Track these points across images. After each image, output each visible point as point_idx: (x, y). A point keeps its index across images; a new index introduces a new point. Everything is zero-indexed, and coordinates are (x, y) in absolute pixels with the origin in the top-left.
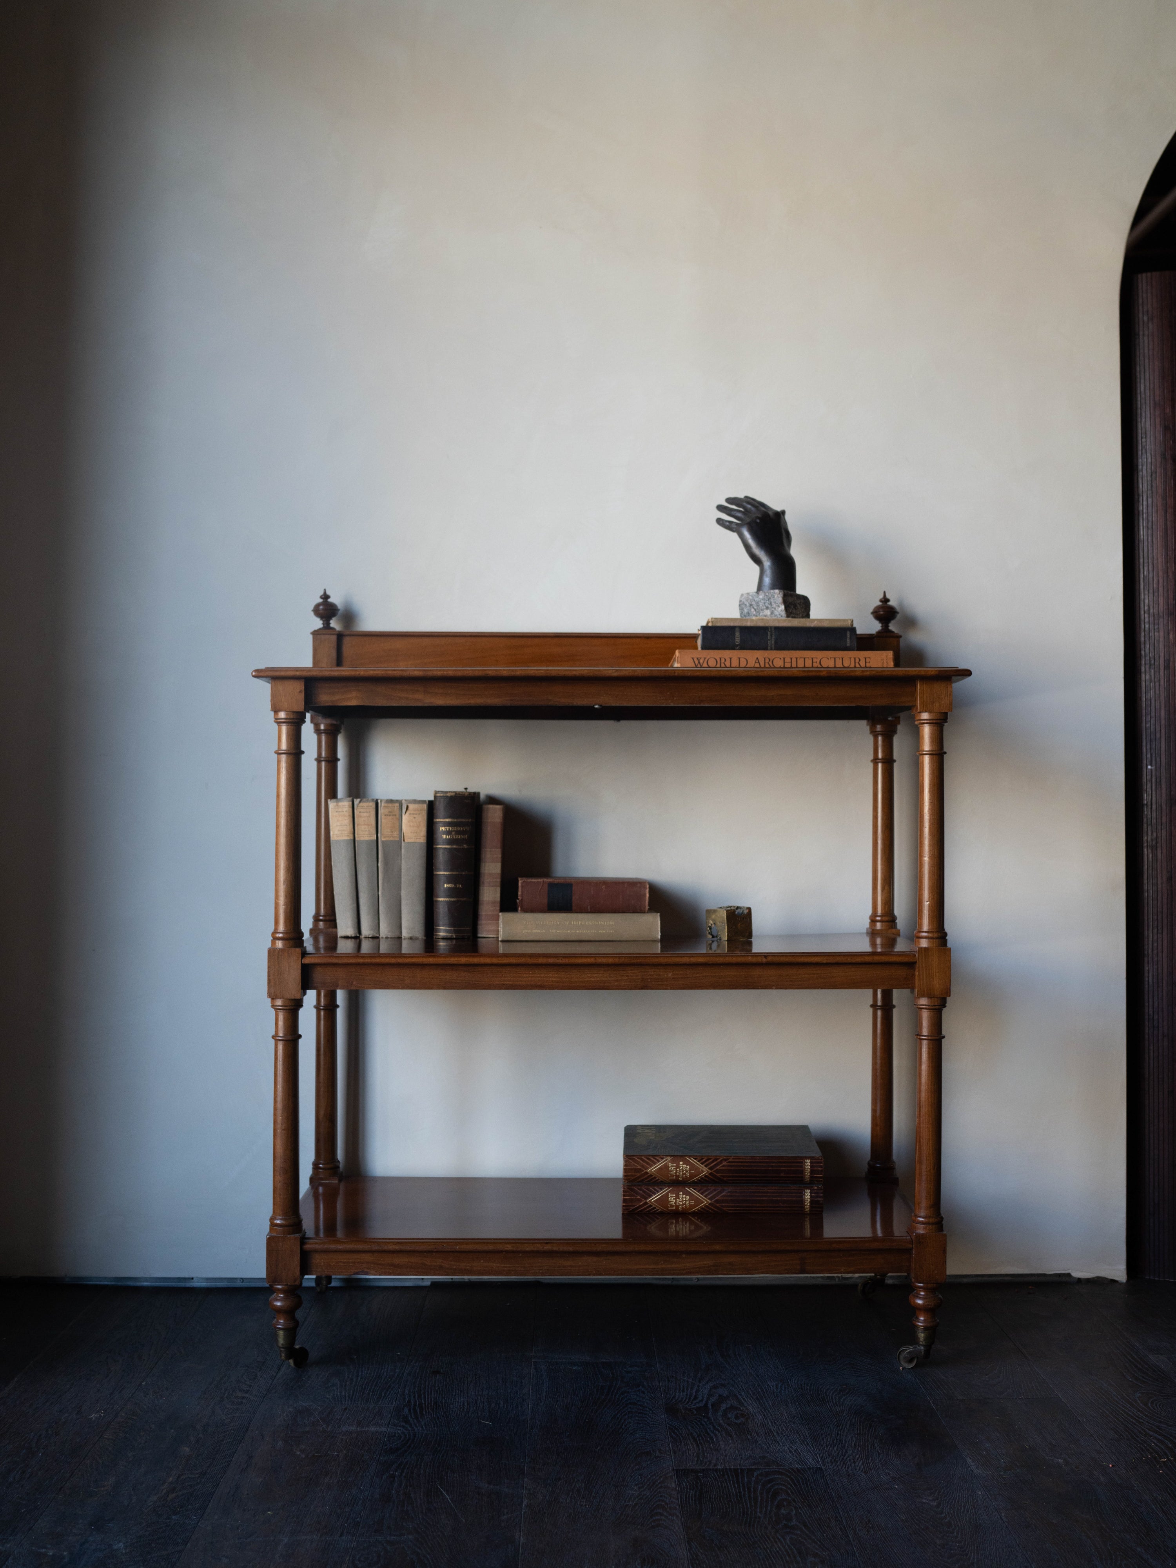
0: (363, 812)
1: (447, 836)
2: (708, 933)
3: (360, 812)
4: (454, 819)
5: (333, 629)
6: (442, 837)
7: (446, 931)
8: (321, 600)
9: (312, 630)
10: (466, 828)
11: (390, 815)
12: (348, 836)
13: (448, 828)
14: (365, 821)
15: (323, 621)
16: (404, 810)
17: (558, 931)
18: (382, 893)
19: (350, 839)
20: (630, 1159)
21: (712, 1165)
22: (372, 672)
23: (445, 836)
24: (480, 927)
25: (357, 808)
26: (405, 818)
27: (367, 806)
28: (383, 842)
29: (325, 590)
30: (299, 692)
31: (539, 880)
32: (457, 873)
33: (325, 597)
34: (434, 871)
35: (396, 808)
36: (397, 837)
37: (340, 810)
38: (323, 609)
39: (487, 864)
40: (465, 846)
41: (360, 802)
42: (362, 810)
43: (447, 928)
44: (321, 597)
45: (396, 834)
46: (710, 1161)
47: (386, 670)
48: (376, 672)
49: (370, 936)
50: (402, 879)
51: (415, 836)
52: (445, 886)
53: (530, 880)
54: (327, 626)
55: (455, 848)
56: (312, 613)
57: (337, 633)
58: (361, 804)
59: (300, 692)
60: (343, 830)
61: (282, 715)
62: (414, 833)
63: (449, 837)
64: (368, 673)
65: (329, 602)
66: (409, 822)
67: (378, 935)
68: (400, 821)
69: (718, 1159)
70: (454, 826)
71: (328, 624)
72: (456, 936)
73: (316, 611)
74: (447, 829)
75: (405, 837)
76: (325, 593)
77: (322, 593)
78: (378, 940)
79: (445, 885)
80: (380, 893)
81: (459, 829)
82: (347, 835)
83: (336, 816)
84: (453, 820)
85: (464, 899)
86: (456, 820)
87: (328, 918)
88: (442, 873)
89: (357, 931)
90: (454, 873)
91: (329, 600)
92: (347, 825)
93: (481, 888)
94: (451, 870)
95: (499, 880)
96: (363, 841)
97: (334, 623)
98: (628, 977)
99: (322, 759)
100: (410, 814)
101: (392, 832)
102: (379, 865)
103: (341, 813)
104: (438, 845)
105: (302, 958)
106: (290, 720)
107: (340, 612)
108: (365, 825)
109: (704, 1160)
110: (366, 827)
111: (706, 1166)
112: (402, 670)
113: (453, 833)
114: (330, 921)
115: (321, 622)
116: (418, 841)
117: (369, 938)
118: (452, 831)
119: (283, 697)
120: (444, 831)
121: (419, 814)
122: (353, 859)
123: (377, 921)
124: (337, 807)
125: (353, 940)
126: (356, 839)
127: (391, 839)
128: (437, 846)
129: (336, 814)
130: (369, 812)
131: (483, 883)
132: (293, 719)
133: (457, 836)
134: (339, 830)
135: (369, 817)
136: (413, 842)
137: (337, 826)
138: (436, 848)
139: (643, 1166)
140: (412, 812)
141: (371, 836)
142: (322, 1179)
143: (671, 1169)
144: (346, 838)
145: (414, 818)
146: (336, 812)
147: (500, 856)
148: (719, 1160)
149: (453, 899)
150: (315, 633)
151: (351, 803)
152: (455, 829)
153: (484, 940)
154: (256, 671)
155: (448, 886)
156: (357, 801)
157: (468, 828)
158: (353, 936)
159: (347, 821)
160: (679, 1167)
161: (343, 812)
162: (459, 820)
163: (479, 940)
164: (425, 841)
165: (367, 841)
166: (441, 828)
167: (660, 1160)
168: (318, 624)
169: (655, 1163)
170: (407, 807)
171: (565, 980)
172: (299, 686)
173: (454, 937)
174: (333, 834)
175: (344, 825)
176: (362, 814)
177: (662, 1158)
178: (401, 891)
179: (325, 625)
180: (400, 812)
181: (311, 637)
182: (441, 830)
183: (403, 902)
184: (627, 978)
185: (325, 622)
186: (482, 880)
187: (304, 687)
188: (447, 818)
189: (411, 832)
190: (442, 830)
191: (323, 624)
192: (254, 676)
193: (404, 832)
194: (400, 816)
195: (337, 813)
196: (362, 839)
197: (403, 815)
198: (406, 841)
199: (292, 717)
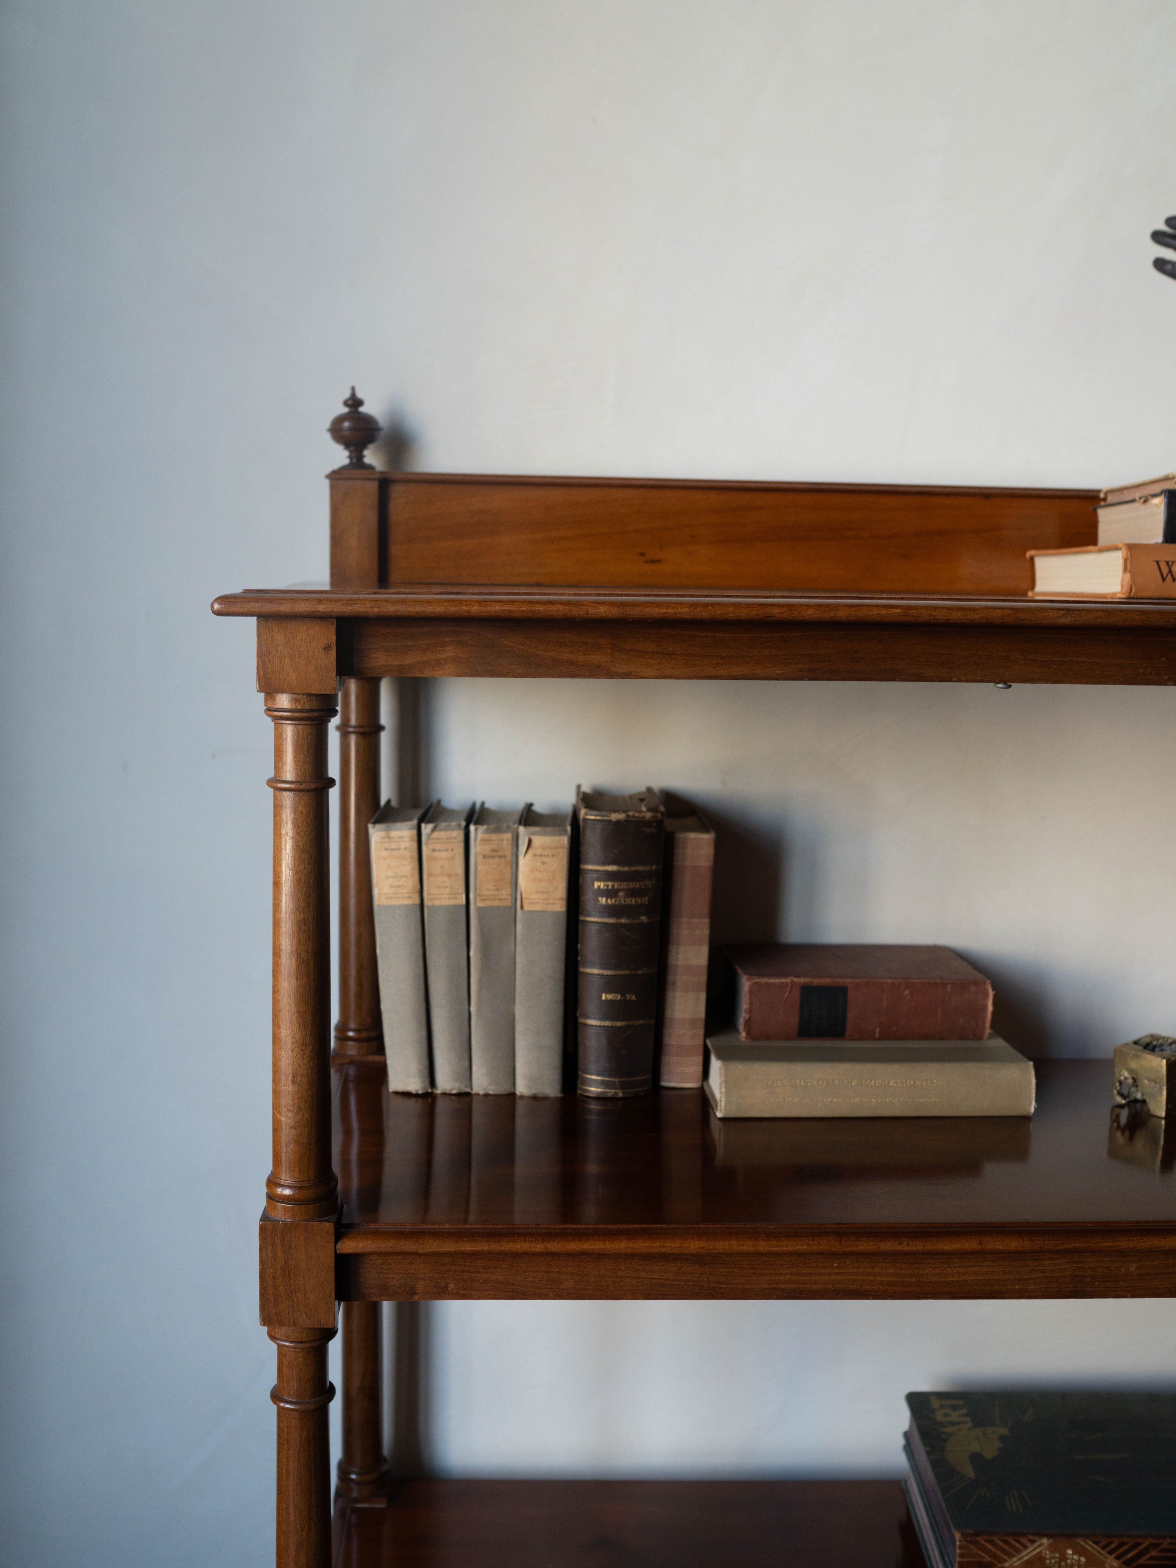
0: (439, 850)
1: (609, 901)
2: (1115, 1092)
3: (434, 850)
4: (624, 866)
5: (370, 468)
6: (598, 901)
7: (604, 1084)
8: (346, 410)
9: (328, 471)
10: (646, 883)
11: (493, 857)
12: (410, 897)
13: (610, 884)
14: (442, 867)
15: (351, 452)
16: (523, 848)
17: (835, 1100)
18: (479, 1011)
19: (414, 904)
20: (971, 1542)
21: (1130, 1555)
22: (498, 608)
23: (604, 899)
24: (665, 1069)
25: (427, 843)
26: (524, 863)
27: (447, 839)
28: (479, 910)
29: (353, 388)
30: (325, 649)
31: (783, 980)
32: (628, 972)
33: (354, 402)
34: (580, 965)
35: (505, 842)
36: (506, 899)
37: (394, 846)
38: (350, 429)
39: (682, 949)
40: (644, 919)
41: (434, 830)
42: (437, 847)
43: (606, 1079)
44: (346, 404)
45: (506, 893)
46: (1125, 1548)
47: (531, 602)
48: (506, 608)
49: (454, 1092)
50: (518, 983)
51: (544, 899)
52: (603, 998)
53: (765, 980)
54: (357, 462)
55: (624, 924)
56: (328, 436)
57: (377, 476)
58: (436, 834)
59: (327, 648)
60: (399, 886)
61: (284, 701)
62: (542, 893)
63: (613, 900)
64: (489, 609)
65: (360, 413)
66: (532, 871)
67: (468, 1090)
68: (514, 866)
69: (1141, 1544)
70: (621, 881)
71: (360, 457)
72: (623, 1093)
73: (336, 431)
74: (608, 886)
75: (525, 902)
76: (353, 395)
77: (347, 394)
78: (468, 1099)
79: (604, 995)
80: (473, 1009)
81: (632, 885)
82: (406, 895)
83: (385, 859)
84: (622, 869)
85: (641, 1022)
86: (626, 869)
87: (364, 1035)
88: (596, 971)
89: (427, 1083)
90: (621, 973)
91: (362, 409)
92: (407, 877)
93: (670, 994)
94: (616, 967)
95: (704, 978)
96: (441, 907)
97: (371, 457)
98: (1043, 1272)
99: (351, 730)
100: (535, 855)
101: (498, 890)
102: (472, 954)
103: (394, 852)
104: (590, 916)
105: (336, 1242)
106: (304, 715)
107: (382, 434)
108: (443, 875)
109: (1113, 1546)
110: (445, 878)
111: (1117, 1558)
112: (568, 603)
113: (621, 894)
114: (368, 1040)
115: (346, 453)
116: (550, 908)
117: (451, 1095)
118: (618, 891)
119: (287, 660)
120: (603, 890)
121: (553, 856)
122: (420, 944)
123: (467, 1064)
124: (386, 840)
125: (420, 1100)
126: (426, 902)
127: (496, 903)
128: (588, 919)
129: (385, 853)
130: (452, 850)
131: (674, 984)
132: (311, 710)
133: (628, 900)
134: (391, 886)
135: (452, 859)
136: (540, 912)
137: (387, 877)
138: (586, 921)
139: (995, 1557)
140: (538, 853)
141: (456, 898)
142: (356, 1500)
143: (1050, 1562)
144: (406, 902)
145: (543, 863)
146: (386, 849)
147: (707, 932)
148: (1144, 1546)
149: (619, 1024)
150: (335, 477)
151: (415, 832)
152: (624, 885)
153: (674, 1093)
154: (222, 599)
155: (610, 997)
156: (426, 828)
157: (649, 884)
158: (420, 1092)
159: (408, 868)
160: (1065, 1559)
161: (399, 849)
162: (633, 869)
163: (664, 1092)
164: (564, 909)
165: (448, 908)
166: (596, 884)
167: (1028, 1544)
168: (340, 457)
169: (1018, 1551)
170: (530, 841)
171: (908, 1279)
172: (328, 635)
173: (620, 1095)
174: (380, 894)
175: (402, 877)
176: (436, 854)
177: (1033, 1542)
178: (514, 1004)
179: (354, 460)
180: (515, 849)
181: (326, 483)
182: (596, 886)
183: (519, 1028)
184: (1042, 1275)
185: (354, 455)
186: (671, 978)
187: (334, 638)
188: (609, 864)
189: (537, 892)
190: (599, 887)
191: (350, 457)
192: (218, 613)
193: (523, 889)
194: (514, 859)
195: (387, 853)
196: (437, 903)
197: (521, 858)
198: (526, 908)
199: (307, 707)
